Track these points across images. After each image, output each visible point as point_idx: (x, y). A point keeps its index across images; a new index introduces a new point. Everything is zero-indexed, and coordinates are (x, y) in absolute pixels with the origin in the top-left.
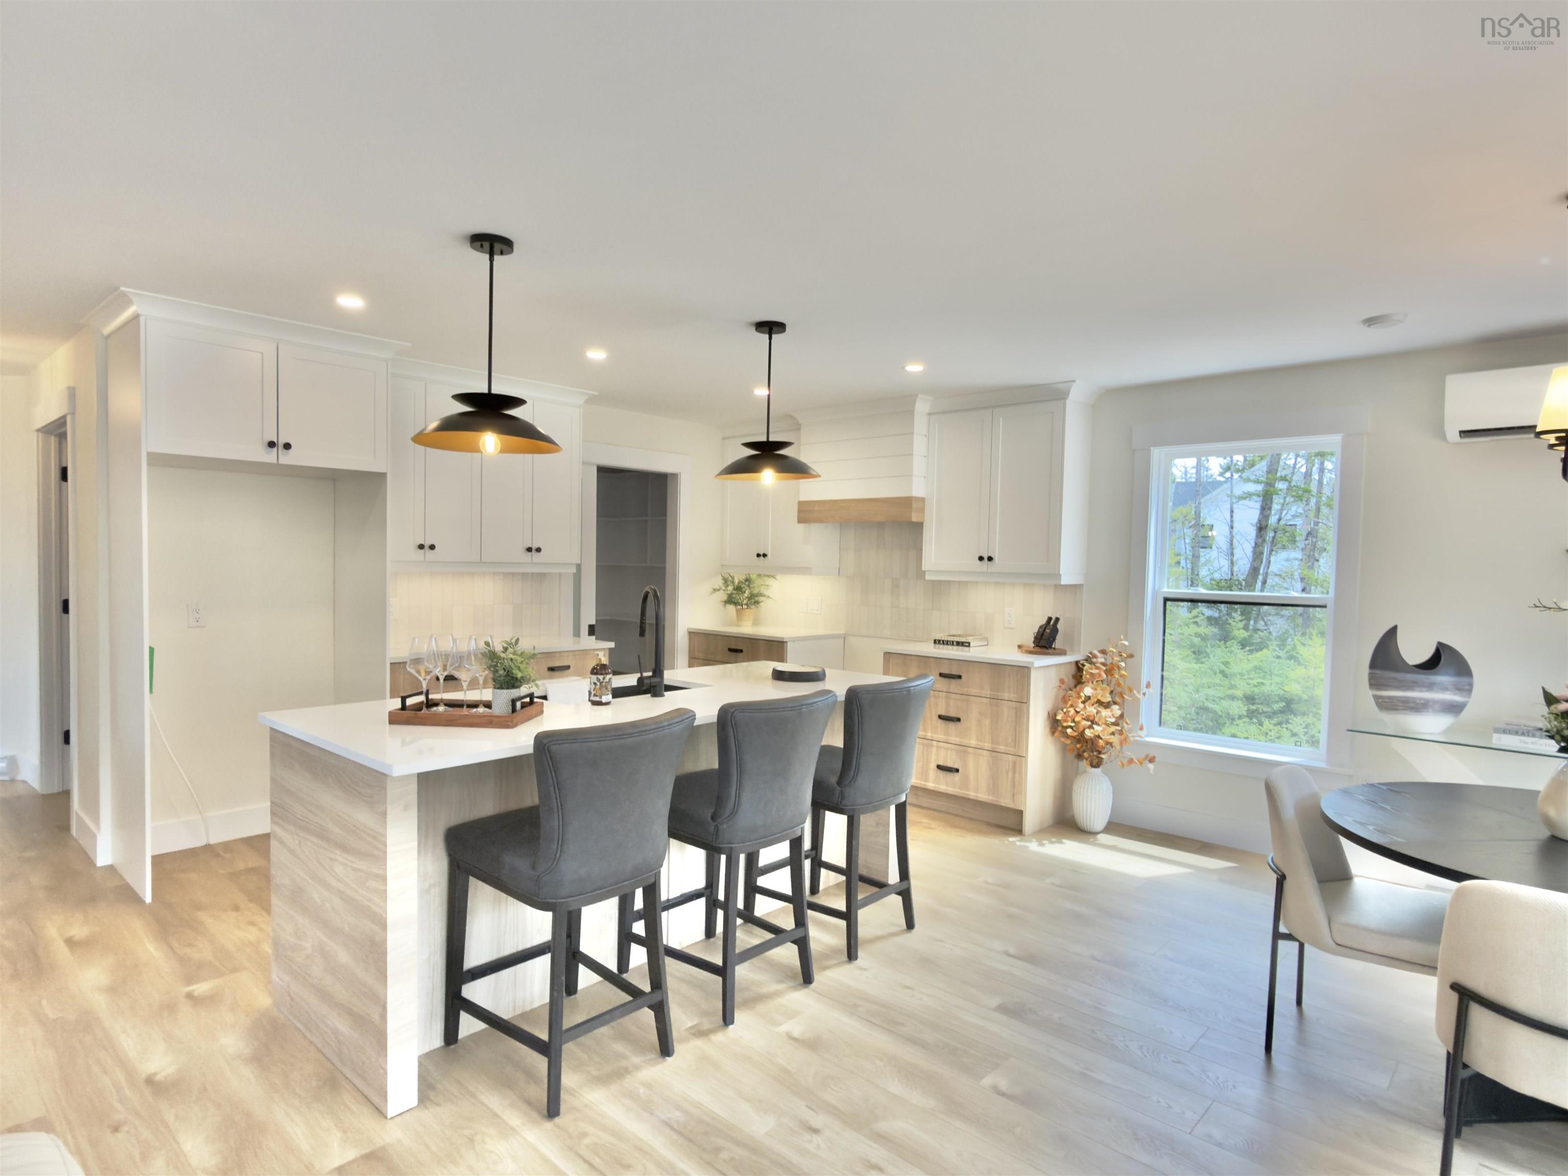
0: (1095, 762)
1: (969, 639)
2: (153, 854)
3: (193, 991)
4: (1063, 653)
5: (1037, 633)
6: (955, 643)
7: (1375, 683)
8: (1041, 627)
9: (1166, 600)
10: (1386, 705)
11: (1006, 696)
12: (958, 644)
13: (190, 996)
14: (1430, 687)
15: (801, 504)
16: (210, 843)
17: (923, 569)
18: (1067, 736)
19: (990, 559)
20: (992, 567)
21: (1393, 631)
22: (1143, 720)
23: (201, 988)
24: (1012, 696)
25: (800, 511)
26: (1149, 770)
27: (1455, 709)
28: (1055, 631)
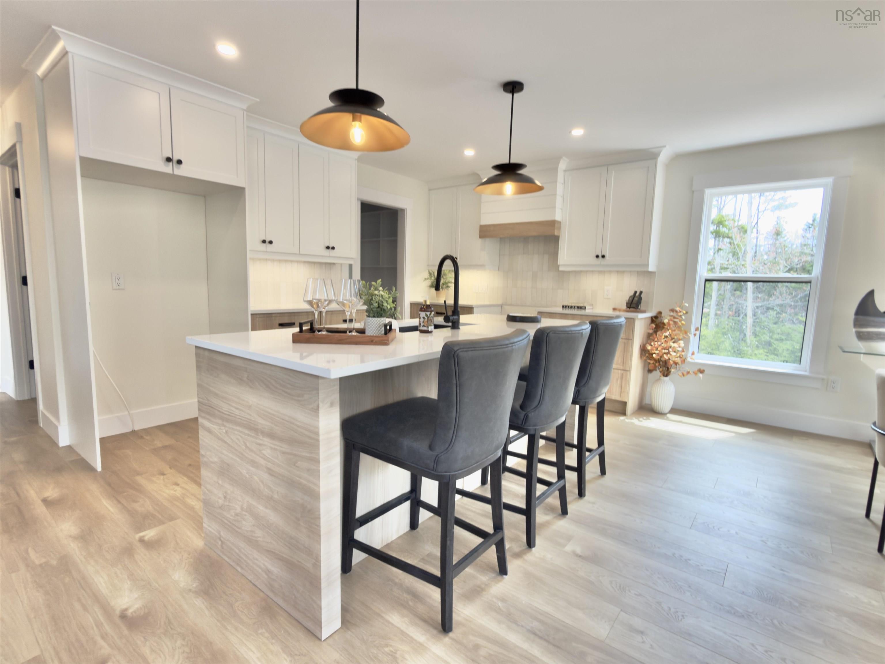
0: (666, 373)
1: (585, 305)
2: (101, 437)
3: (144, 536)
4: (644, 312)
5: (628, 301)
6: (576, 307)
7: (858, 324)
8: (631, 297)
9: (706, 280)
10: (864, 337)
12: (578, 307)
13: (141, 540)
15: (482, 227)
16: (135, 430)
17: (559, 264)
18: (652, 358)
19: (603, 256)
20: (604, 262)
21: (871, 293)
22: (693, 349)
23: (149, 534)
25: (480, 231)
26: (700, 377)
28: (640, 298)
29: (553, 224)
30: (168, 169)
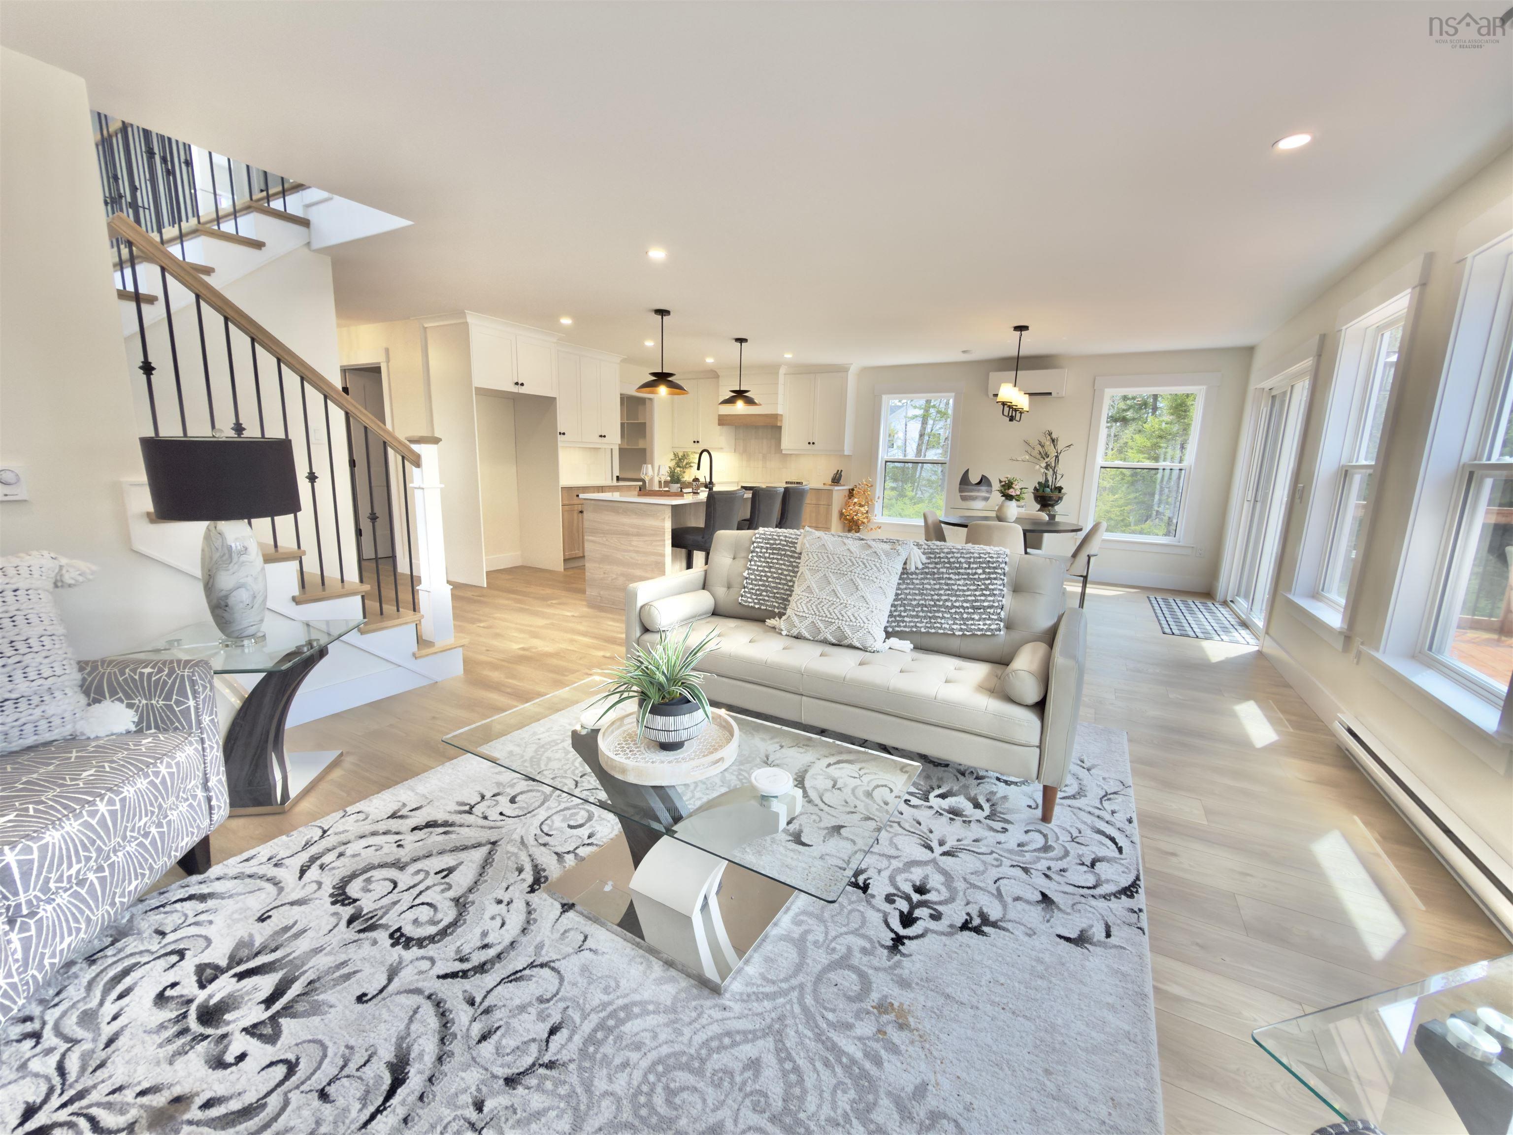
0: (857, 530)
1: (802, 481)
4: (844, 485)
5: (832, 477)
6: (796, 483)
7: (961, 491)
8: (834, 474)
9: (886, 462)
10: (964, 498)
11: (822, 503)
14: (979, 491)
15: (719, 416)
17: (781, 448)
18: (847, 519)
19: (813, 443)
20: (814, 447)
21: (968, 471)
22: (876, 512)
24: (825, 503)
25: (719, 420)
27: (986, 499)
28: (841, 476)
29: (775, 417)
30: (515, 389)
